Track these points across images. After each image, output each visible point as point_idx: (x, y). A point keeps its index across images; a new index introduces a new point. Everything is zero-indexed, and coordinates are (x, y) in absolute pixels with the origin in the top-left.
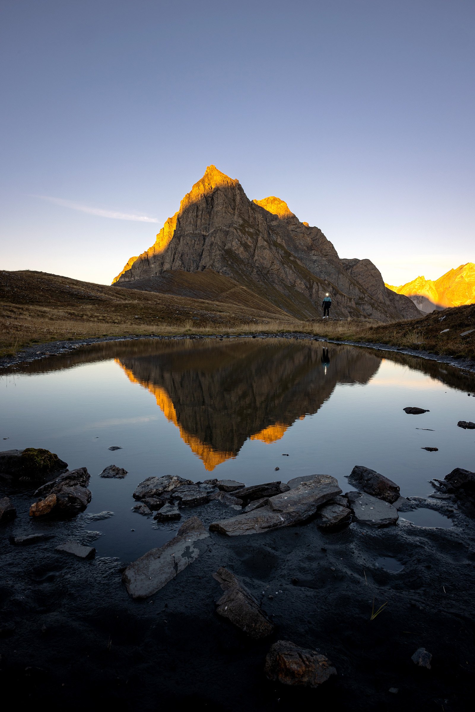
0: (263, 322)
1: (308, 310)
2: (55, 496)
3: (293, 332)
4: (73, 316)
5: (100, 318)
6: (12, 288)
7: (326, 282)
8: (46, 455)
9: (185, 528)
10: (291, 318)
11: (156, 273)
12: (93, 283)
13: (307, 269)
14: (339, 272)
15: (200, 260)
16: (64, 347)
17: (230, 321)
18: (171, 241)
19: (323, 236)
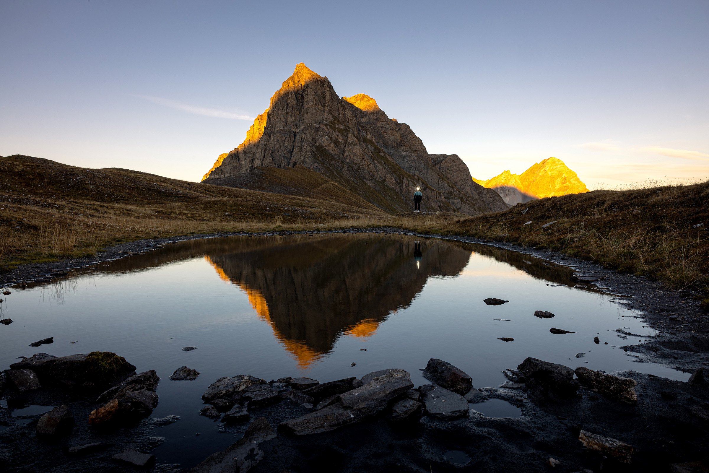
0: (353, 218)
1: (399, 205)
2: (116, 402)
3: (383, 227)
4: (160, 214)
5: (189, 215)
6: (97, 186)
7: (416, 177)
8: (112, 359)
9: (251, 430)
10: (382, 213)
11: (247, 170)
12: (181, 181)
13: (397, 165)
14: (428, 167)
15: (291, 157)
16: (148, 246)
17: (321, 217)
18: (262, 138)
19: (411, 131)
